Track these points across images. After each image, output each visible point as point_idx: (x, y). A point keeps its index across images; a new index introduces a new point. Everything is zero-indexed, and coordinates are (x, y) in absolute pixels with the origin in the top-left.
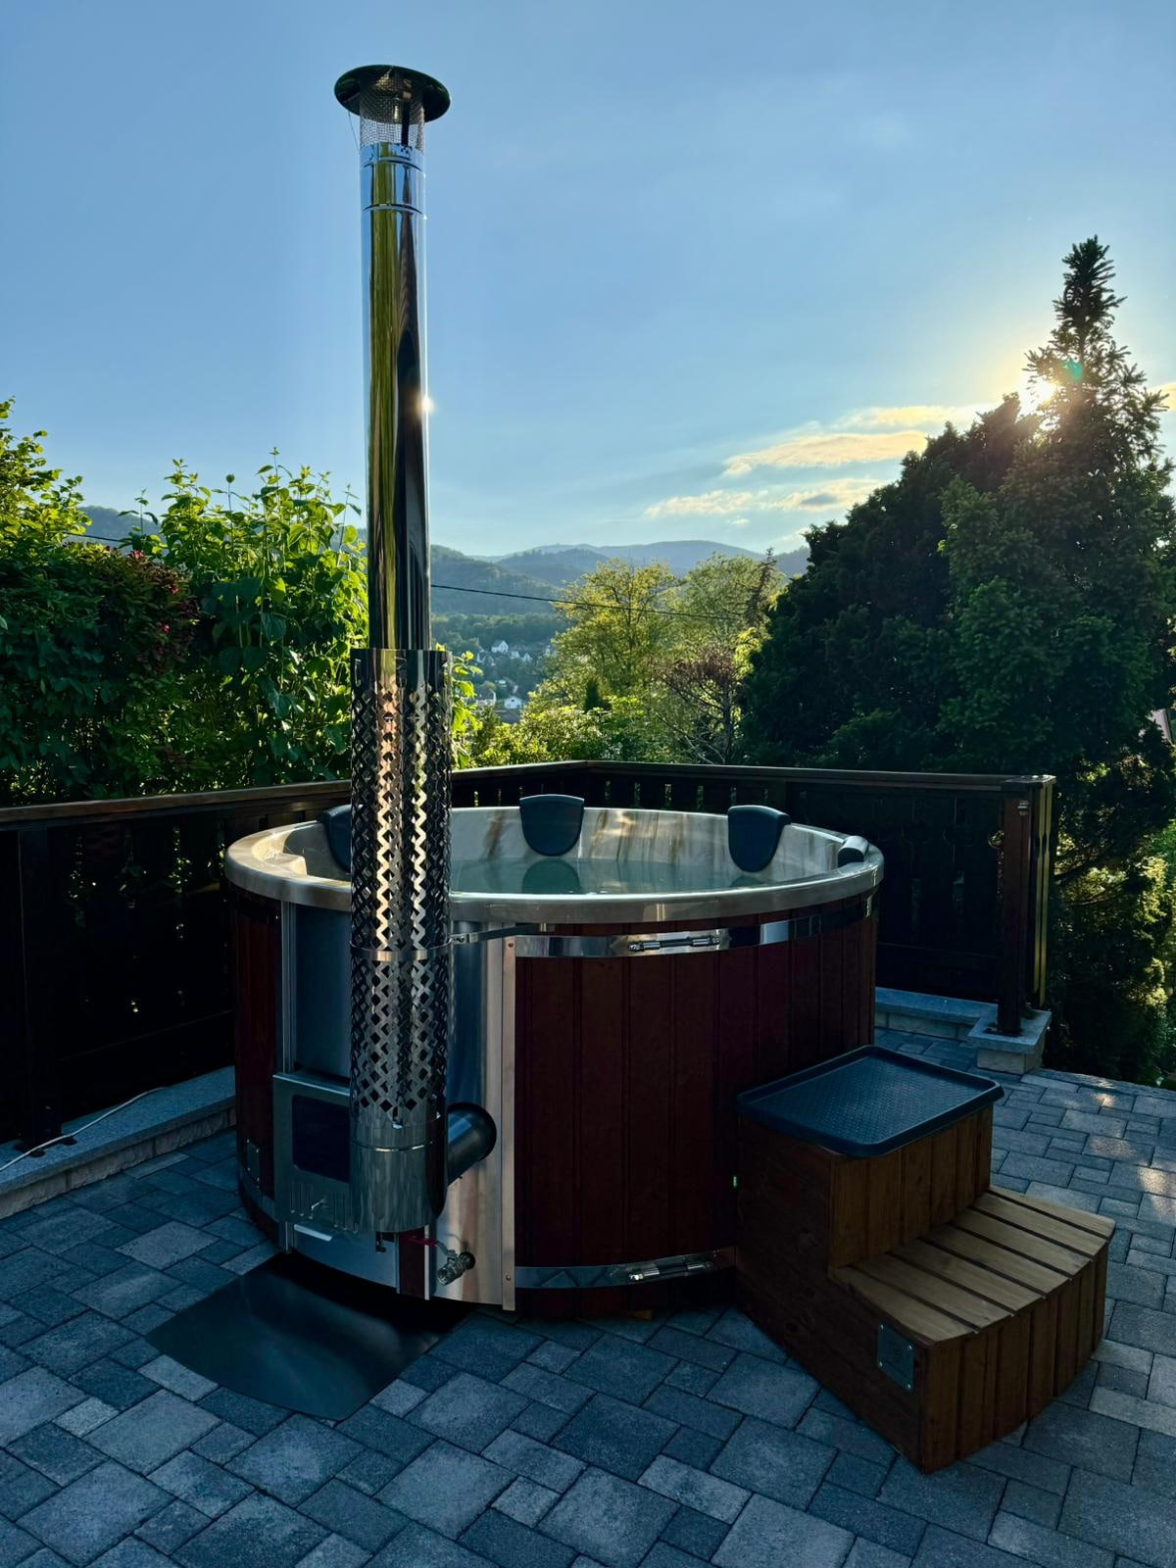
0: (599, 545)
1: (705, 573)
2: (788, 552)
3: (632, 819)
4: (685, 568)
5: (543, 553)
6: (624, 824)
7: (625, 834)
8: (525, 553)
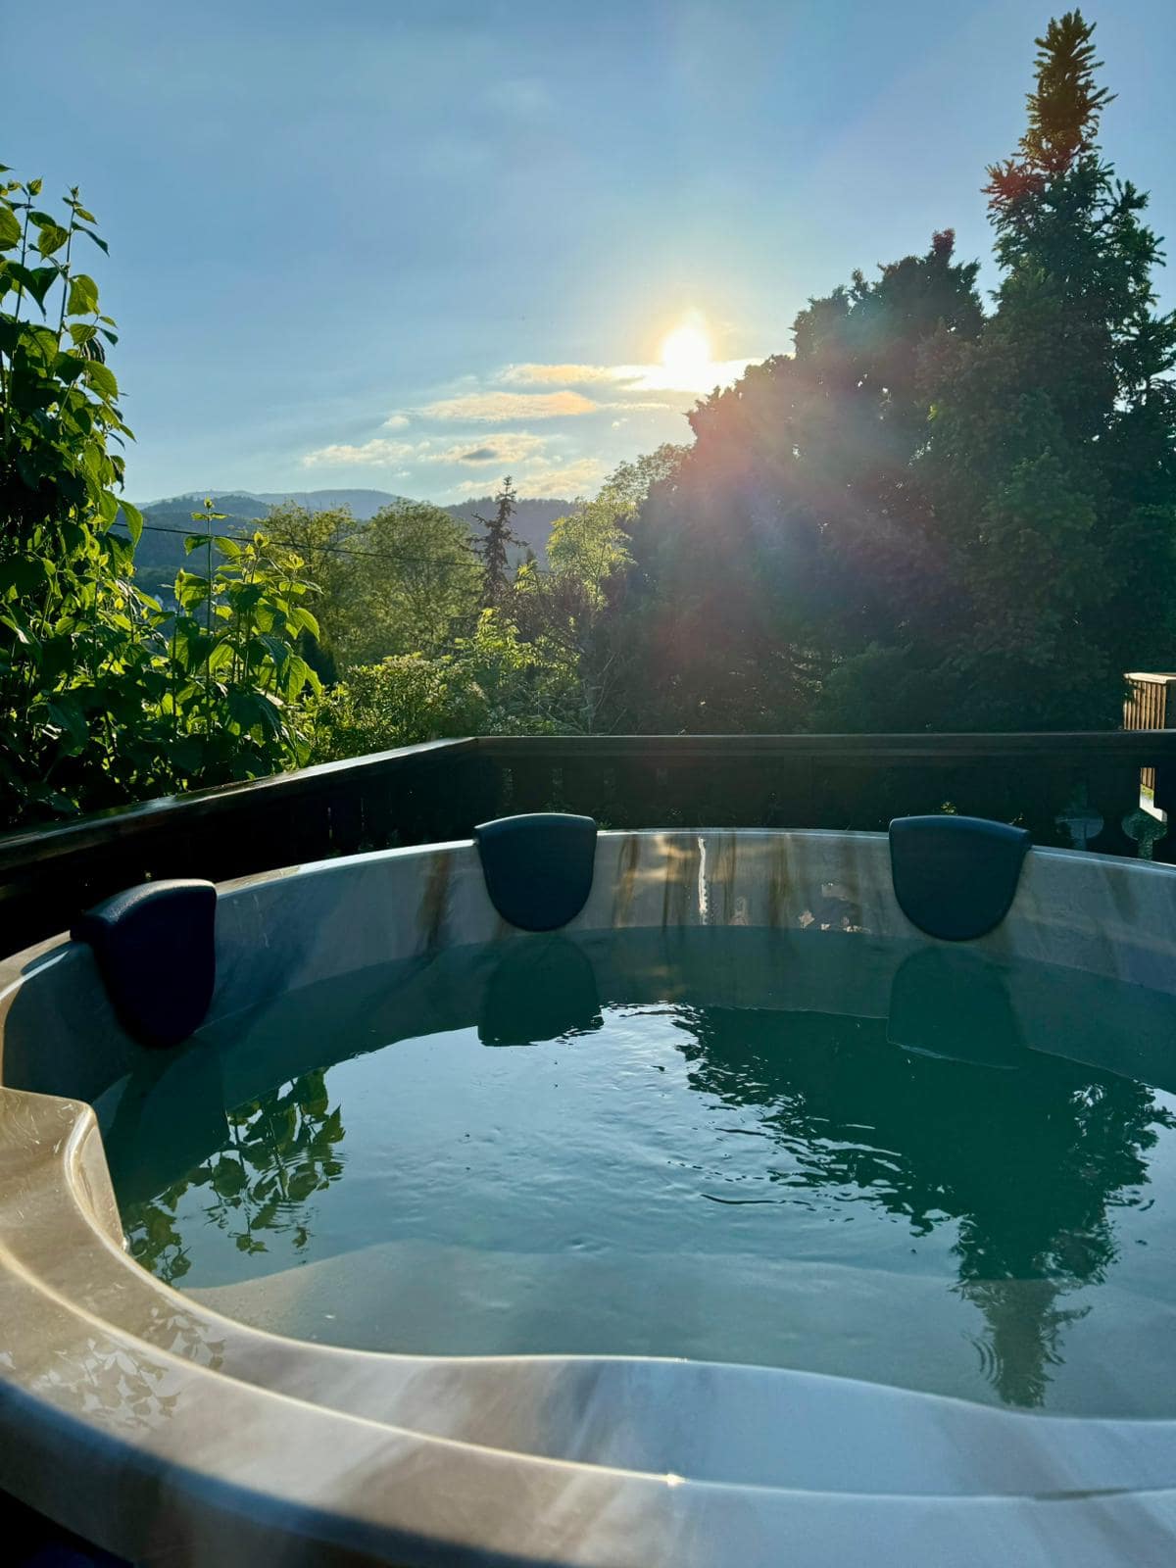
0: (258, 493)
1: (390, 519)
2: (457, 504)
3: (683, 848)
4: (365, 515)
5: (195, 500)
6: (670, 858)
7: (674, 877)
8: (174, 500)
